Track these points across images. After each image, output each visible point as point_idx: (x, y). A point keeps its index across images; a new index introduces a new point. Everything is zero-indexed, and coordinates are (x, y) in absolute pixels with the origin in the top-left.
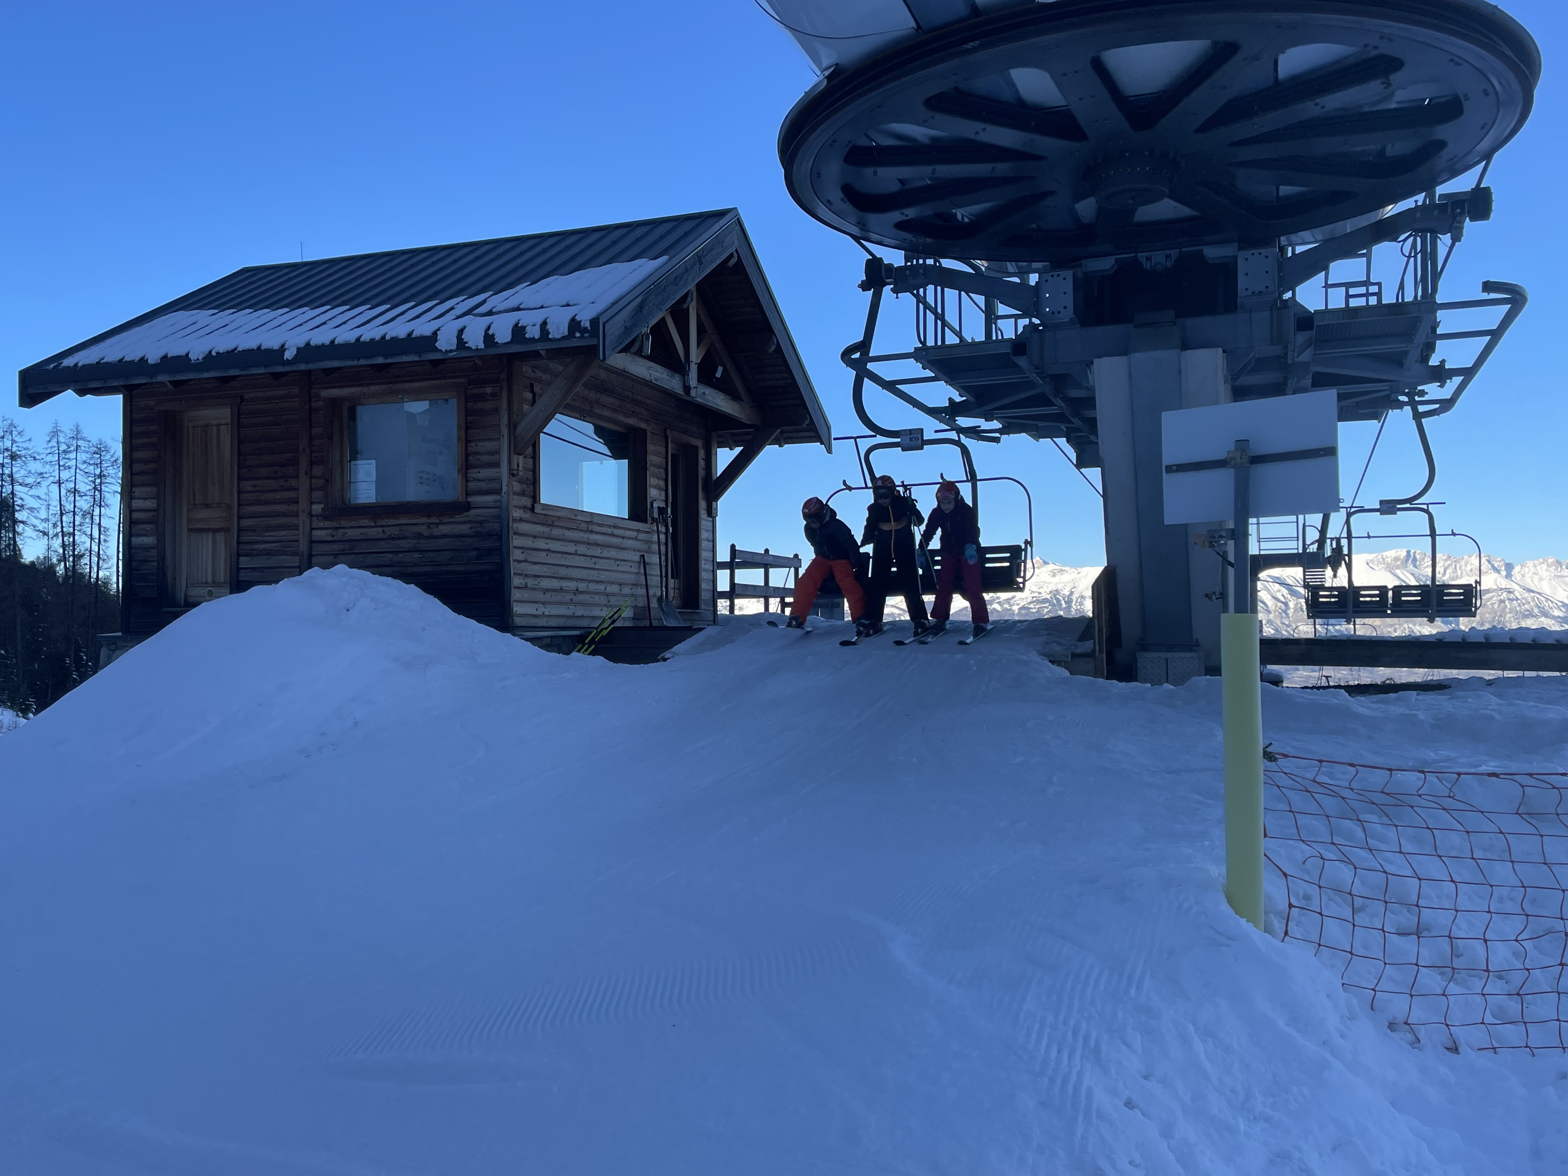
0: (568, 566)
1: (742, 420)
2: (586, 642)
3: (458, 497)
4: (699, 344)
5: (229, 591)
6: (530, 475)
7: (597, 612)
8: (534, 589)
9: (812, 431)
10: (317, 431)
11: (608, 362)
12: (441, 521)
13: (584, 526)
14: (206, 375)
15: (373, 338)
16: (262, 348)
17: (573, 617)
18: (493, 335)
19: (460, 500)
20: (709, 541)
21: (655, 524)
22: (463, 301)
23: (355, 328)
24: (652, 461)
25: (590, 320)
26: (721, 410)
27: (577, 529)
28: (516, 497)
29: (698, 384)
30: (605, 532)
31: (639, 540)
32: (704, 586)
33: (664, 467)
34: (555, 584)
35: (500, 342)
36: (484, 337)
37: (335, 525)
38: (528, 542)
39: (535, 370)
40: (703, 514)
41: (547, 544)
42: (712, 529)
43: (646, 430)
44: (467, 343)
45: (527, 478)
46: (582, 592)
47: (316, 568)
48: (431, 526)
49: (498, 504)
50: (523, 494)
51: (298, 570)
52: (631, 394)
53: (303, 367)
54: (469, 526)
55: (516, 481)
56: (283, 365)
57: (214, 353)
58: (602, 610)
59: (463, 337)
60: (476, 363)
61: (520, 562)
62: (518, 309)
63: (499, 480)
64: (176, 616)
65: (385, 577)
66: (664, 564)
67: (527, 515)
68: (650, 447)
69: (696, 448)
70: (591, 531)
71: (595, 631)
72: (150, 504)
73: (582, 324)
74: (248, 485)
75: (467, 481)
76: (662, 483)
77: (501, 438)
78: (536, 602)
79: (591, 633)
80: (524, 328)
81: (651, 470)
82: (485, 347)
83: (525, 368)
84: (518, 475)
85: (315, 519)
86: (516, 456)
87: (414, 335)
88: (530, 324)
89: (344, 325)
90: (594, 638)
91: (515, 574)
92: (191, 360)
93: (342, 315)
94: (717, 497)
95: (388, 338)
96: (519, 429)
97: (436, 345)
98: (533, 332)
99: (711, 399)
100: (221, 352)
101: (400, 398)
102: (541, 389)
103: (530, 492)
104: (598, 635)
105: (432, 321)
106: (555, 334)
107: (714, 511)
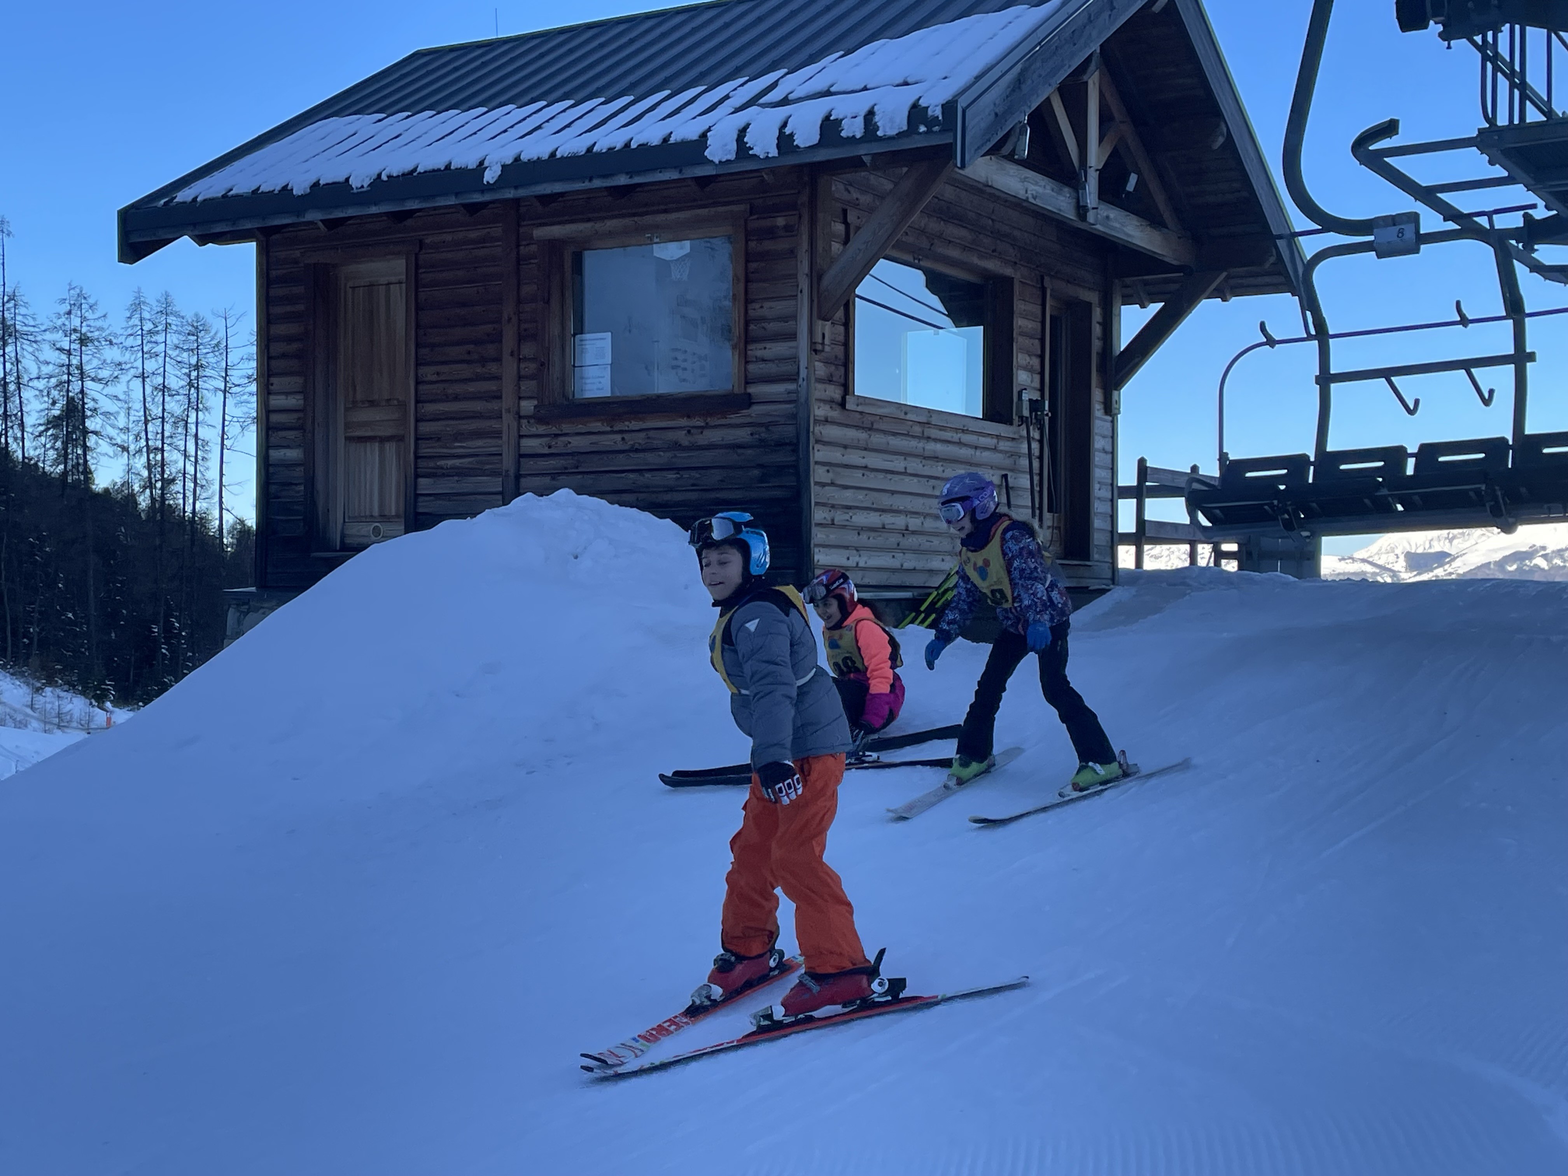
0: (893, 493)
1: (1166, 259)
2: (922, 608)
3: (733, 386)
4: (1101, 140)
5: (403, 527)
6: (839, 351)
7: (936, 563)
8: (844, 527)
9: (1280, 274)
10: (528, 289)
11: (967, 172)
12: (707, 424)
13: (917, 429)
14: (374, 210)
15: (612, 146)
16: (452, 167)
17: (901, 570)
18: (792, 135)
19: (736, 391)
20: (1106, 452)
21: (1024, 426)
22: (742, 85)
23: (585, 132)
24: (1020, 327)
25: (943, 105)
26: (1134, 244)
27: (907, 435)
28: (820, 386)
29: (1099, 203)
30: (950, 439)
31: (1001, 452)
32: (1098, 523)
33: (1039, 337)
34: (874, 519)
35: (802, 146)
36: (778, 139)
37: (554, 430)
38: (835, 455)
39: (850, 188)
40: (1097, 409)
41: (864, 458)
42: (1110, 434)
43: (1013, 278)
44: (752, 149)
45: (836, 357)
46: (914, 533)
47: (529, 494)
48: (692, 431)
49: (793, 397)
50: (830, 380)
51: (500, 497)
52: (990, 222)
53: (510, 194)
54: (749, 430)
55: (820, 361)
56: (482, 192)
57: (384, 177)
58: (943, 560)
59: (745, 140)
60: (763, 180)
61: (823, 485)
62: (828, 93)
63: (794, 359)
64: (331, 565)
65: (628, 508)
66: (1037, 489)
67: (835, 414)
68: (1019, 306)
69: (1089, 305)
70: (929, 438)
71: (935, 593)
72: (293, 401)
73: (930, 113)
74: (428, 372)
75: (747, 362)
76: (1036, 362)
77: (799, 293)
78: (846, 548)
79: (930, 594)
80: (838, 122)
81: (1019, 342)
82: (779, 153)
83: (836, 185)
84: (823, 351)
85: (524, 422)
86: (820, 322)
87: (672, 140)
88: (850, 116)
89: (567, 129)
90: (933, 603)
91: (817, 504)
92: (353, 189)
93: (563, 114)
94: (1119, 384)
95: (634, 145)
96: (826, 281)
97: (706, 154)
98: (853, 128)
99: (1117, 225)
100: (395, 175)
101: (648, 237)
102: (859, 218)
103: (841, 376)
104: (939, 600)
105: (699, 118)
106: (887, 129)
107: (1114, 406)
